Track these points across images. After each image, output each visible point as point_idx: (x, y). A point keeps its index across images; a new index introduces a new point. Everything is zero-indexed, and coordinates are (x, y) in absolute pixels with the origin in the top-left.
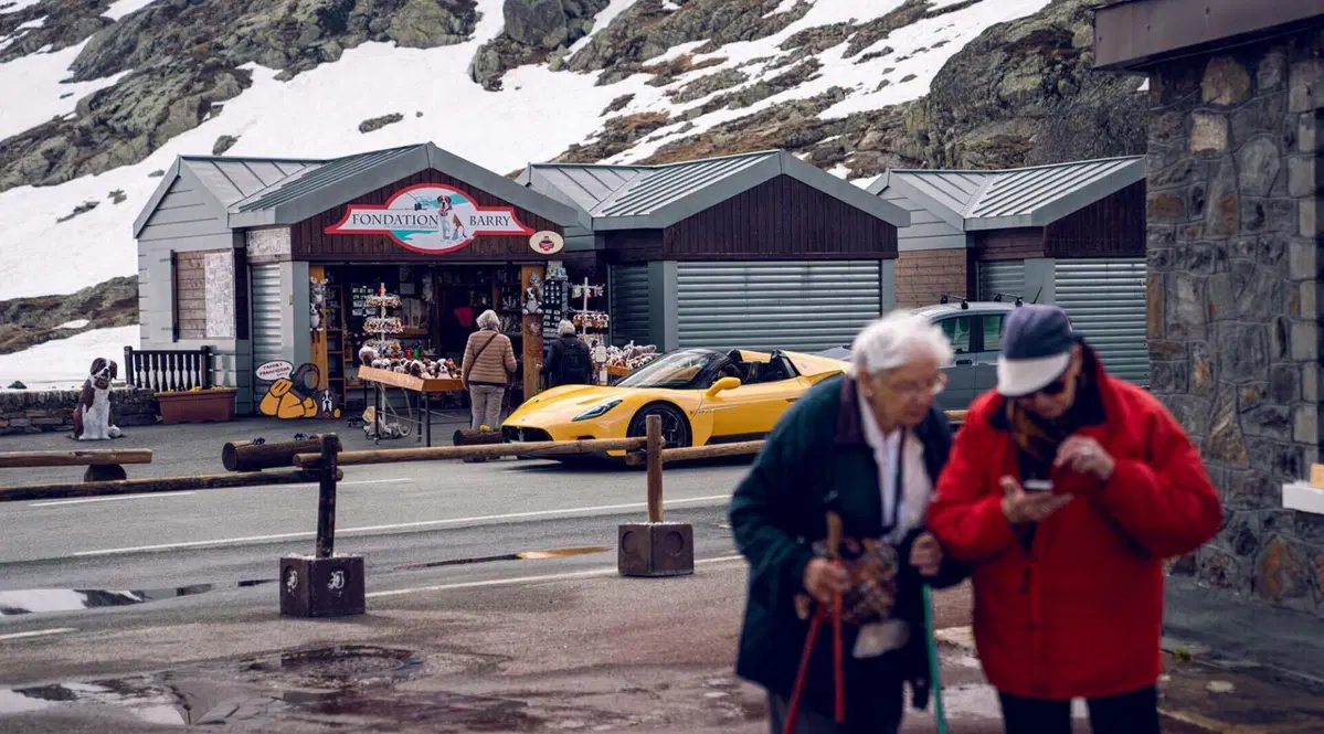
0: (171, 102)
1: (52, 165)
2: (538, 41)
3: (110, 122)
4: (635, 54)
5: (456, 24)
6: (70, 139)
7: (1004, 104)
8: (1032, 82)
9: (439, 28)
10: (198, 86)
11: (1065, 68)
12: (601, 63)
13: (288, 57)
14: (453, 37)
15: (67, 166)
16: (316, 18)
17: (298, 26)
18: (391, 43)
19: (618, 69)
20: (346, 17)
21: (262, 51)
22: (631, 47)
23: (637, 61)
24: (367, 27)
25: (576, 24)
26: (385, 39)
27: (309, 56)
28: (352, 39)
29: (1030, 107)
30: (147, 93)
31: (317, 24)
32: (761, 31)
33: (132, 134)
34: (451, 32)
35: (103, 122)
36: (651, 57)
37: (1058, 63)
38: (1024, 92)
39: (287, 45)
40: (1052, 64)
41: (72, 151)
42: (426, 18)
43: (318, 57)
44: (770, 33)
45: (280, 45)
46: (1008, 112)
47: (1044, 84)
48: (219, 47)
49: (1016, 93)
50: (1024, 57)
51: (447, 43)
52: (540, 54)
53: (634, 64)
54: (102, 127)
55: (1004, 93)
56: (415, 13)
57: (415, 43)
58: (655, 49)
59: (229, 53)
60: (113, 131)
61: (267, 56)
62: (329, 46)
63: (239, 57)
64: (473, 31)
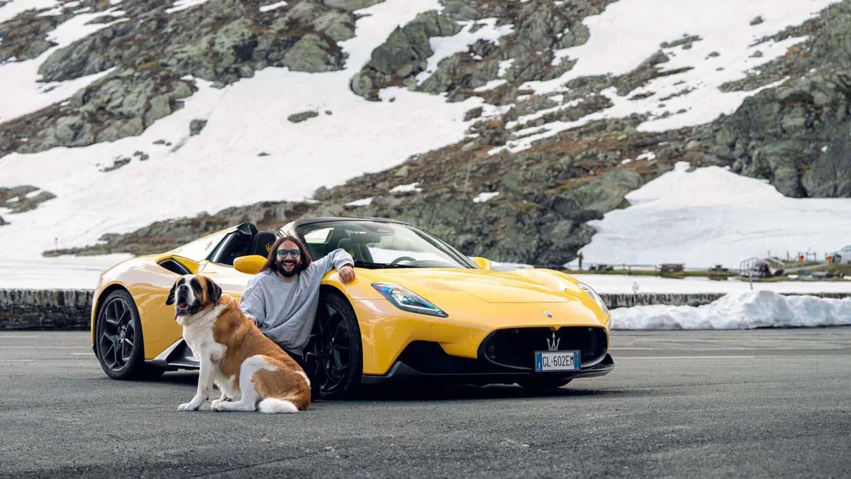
0: (149, 98)
1: (76, 134)
2: (394, 72)
3: (108, 108)
4: (467, 84)
5: (333, 60)
6: (83, 118)
7: (784, 131)
8: (800, 121)
9: (320, 61)
10: (164, 89)
11: (817, 115)
12: (445, 88)
13: (216, 73)
14: (329, 67)
15: (88, 136)
16: (232, 51)
17: (220, 55)
18: (286, 69)
19: (459, 93)
20: (252, 51)
21: (196, 69)
22: (464, 79)
23: (469, 88)
24: (266, 57)
25: (416, 63)
26: (281, 65)
27: (231, 73)
28: (259, 65)
29: (798, 134)
30: (128, 92)
31: (233, 54)
32: (548, 75)
33: (127, 117)
34: (328, 63)
35: (101, 108)
36: (477, 87)
37: (812, 112)
38: (795, 126)
39: (215, 66)
40: (809, 112)
41: (88, 126)
42: (309, 54)
43: (239, 75)
44: (554, 77)
45: (211, 66)
46: (786, 136)
47: (806, 123)
48: (165, 65)
49: (791, 127)
50: (793, 107)
51: (326, 70)
52: (398, 81)
53: (468, 90)
54: (102, 112)
55: (784, 126)
56: (302, 51)
57: (302, 69)
58: (479, 82)
59: (174, 70)
60: (111, 114)
61: (202, 71)
62: (246, 69)
63: (181, 72)
64: (344, 64)
